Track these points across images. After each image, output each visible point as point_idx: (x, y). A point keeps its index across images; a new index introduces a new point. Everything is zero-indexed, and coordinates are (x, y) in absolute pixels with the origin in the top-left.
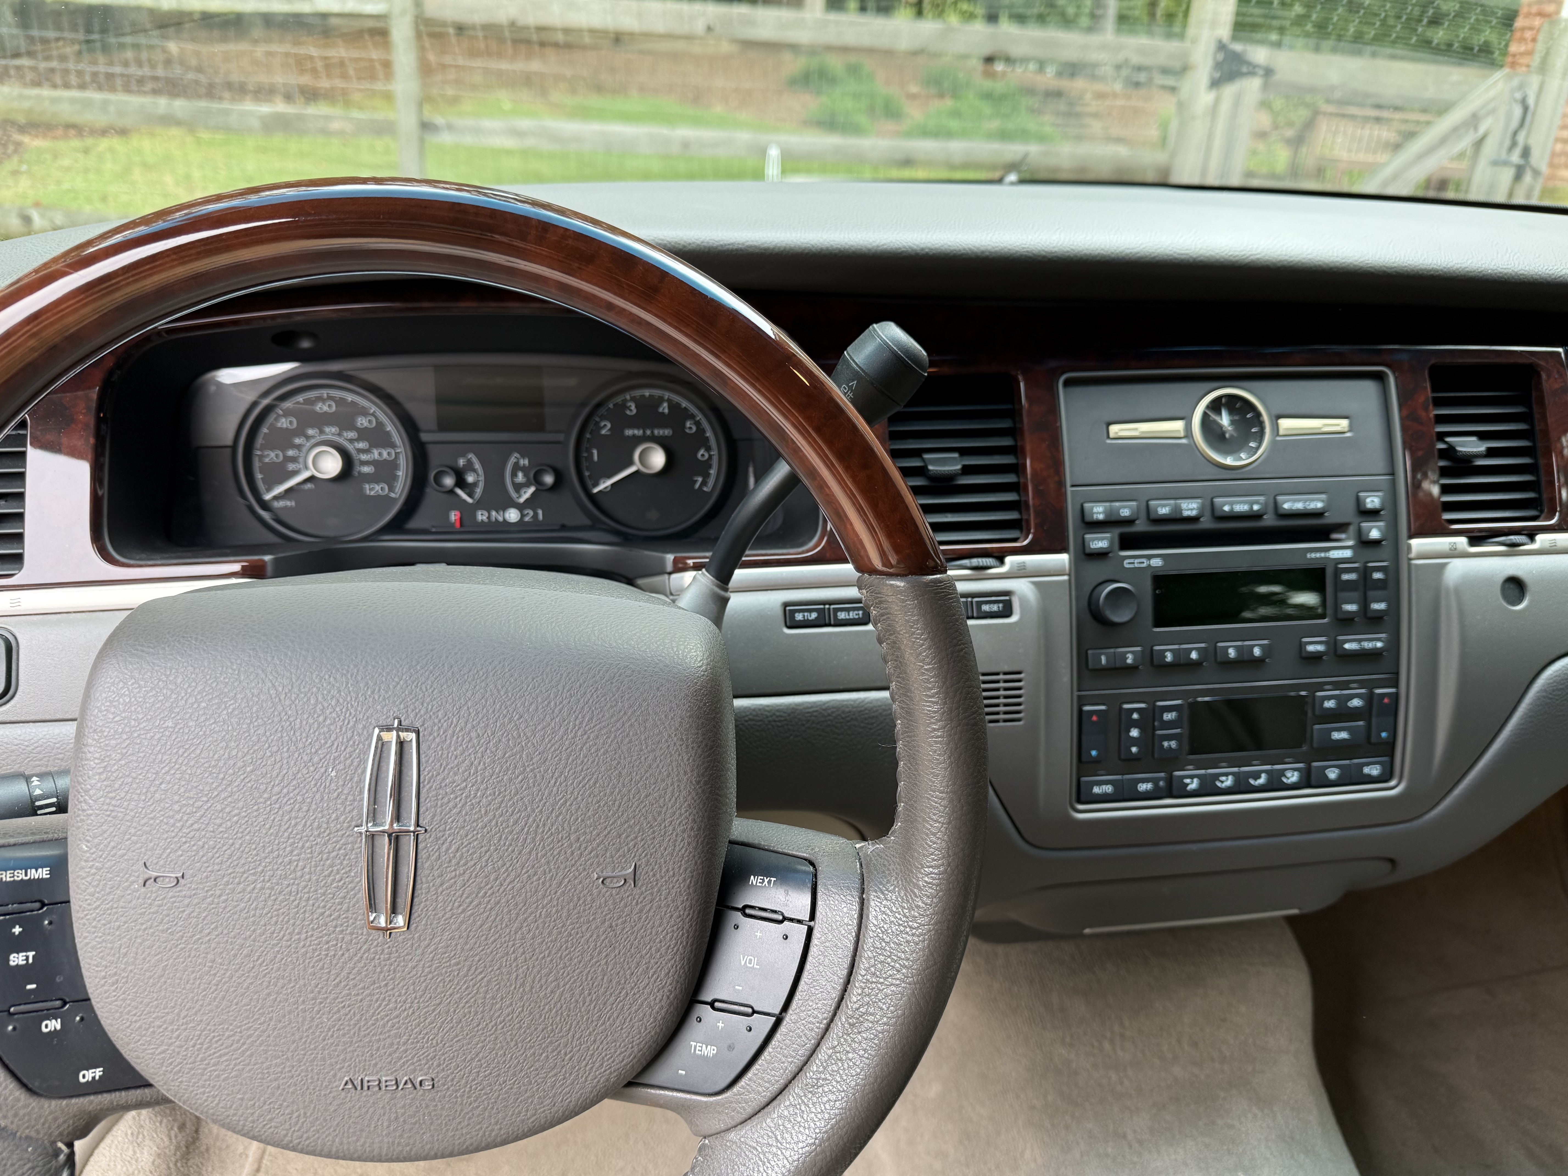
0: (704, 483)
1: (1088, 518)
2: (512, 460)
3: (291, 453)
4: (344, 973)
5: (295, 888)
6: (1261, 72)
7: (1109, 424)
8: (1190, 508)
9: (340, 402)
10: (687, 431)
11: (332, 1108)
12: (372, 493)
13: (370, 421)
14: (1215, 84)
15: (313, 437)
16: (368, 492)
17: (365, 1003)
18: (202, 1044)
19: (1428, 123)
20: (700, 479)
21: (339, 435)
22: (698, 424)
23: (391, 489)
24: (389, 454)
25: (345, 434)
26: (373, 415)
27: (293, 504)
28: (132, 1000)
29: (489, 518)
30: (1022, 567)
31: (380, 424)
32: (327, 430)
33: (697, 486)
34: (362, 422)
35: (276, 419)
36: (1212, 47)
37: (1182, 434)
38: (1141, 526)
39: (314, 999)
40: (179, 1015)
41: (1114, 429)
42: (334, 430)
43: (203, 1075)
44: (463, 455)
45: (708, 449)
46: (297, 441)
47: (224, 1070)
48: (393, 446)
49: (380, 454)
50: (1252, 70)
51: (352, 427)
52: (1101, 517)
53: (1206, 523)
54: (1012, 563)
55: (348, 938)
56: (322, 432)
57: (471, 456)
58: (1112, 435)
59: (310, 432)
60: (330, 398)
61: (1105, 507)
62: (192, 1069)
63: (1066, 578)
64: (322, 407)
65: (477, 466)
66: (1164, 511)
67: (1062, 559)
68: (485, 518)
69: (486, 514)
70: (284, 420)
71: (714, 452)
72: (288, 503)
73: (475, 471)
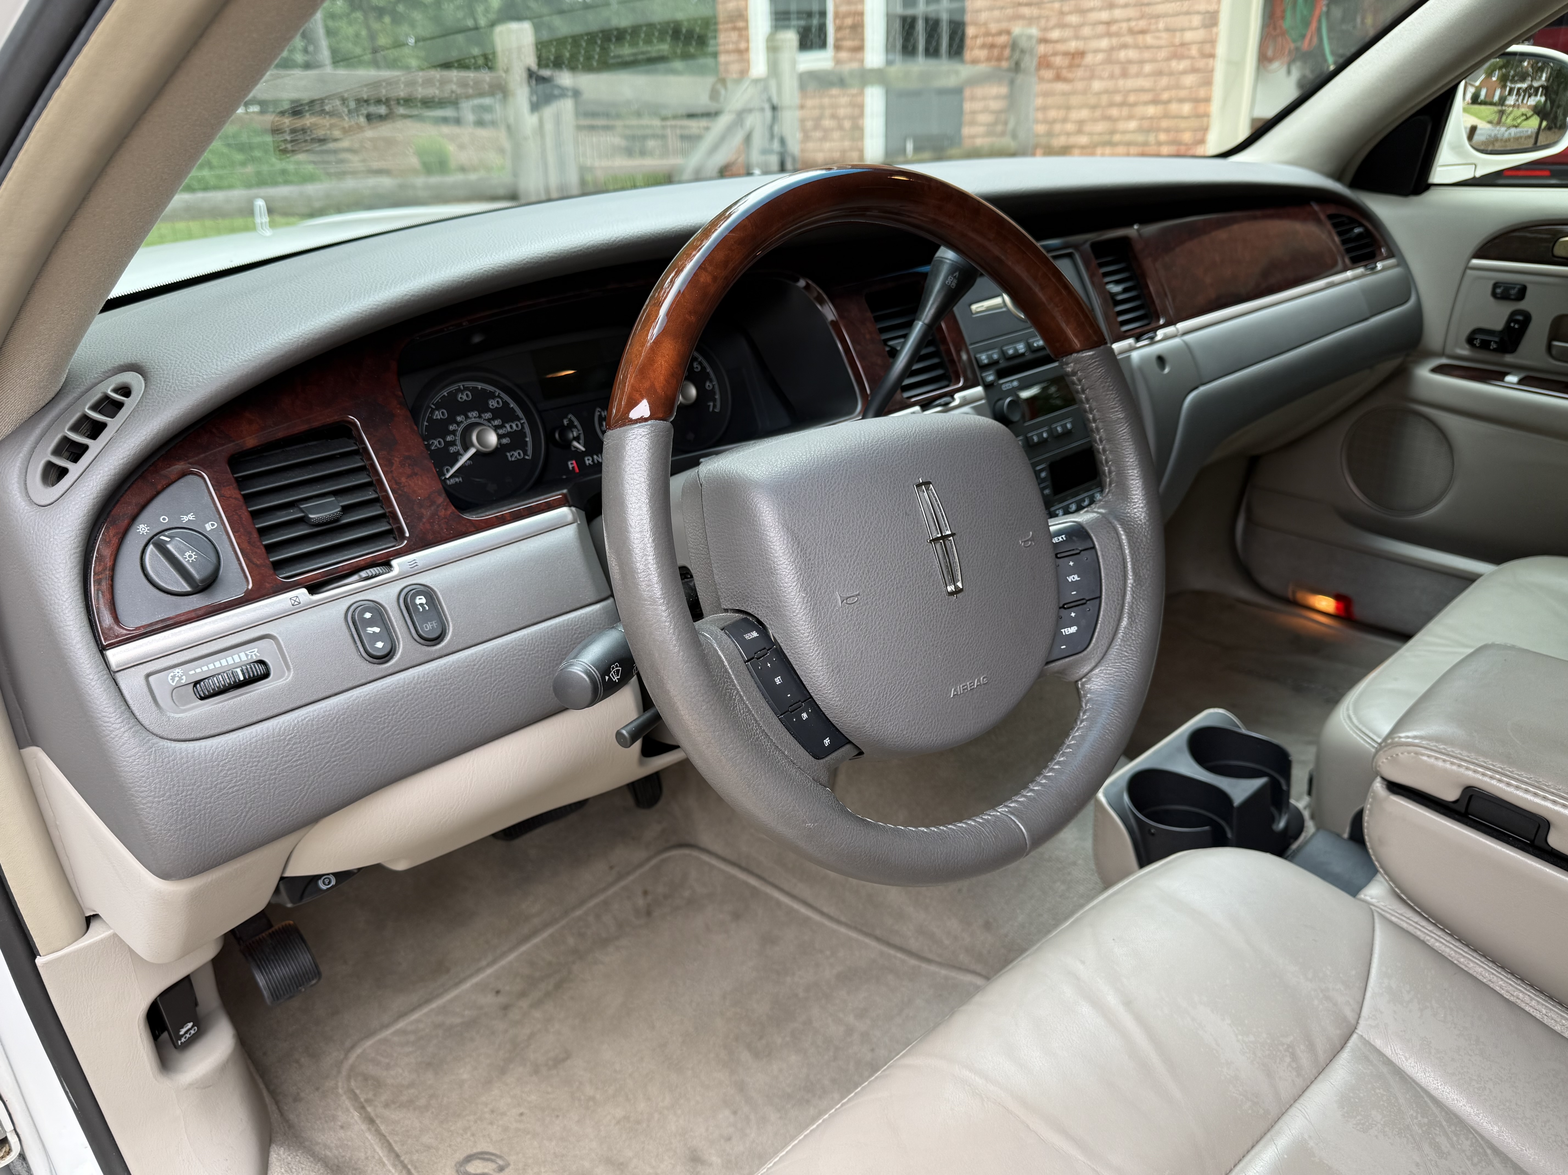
0: (714, 406)
1: (981, 364)
2: (597, 414)
3: (449, 438)
4: (943, 626)
5: (911, 583)
6: (570, 93)
7: (971, 304)
8: (1021, 348)
9: (474, 390)
10: (696, 370)
11: (949, 711)
12: (513, 459)
13: (498, 402)
14: (535, 107)
15: (462, 422)
16: (510, 459)
17: (954, 639)
18: (887, 694)
19: (707, 129)
20: (711, 404)
21: (480, 417)
22: (700, 363)
23: (525, 453)
24: (517, 425)
25: (483, 415)
26: (499, 396)
27: (461, 479)
28: (849, 679)
29: (593, 461)
30: (964, 398)
31: (506, 404)
32: (470, 414)
33: (711, 409)
34: (493, 404)
35: (432, 412)
36: (525, 75)
37: (1002, 305)
38: (1003, 364)
39: (933, 645)
40: (873, 679)
41: (974, 307)
42: (475, 414)
43: (889, 713)
44: (566, 417)
45: (711, 381)
46: (451, 428)
47: (899, 706)
48: (519, 419)
49: (511, 427)
50: (563, 93)
51: (487, 409)
52: (986, 361)
53: (1029, 356)
54: (960, 398)
55: (940, 603)
56: (467, 417)
57: (570, 416)
58: (974, 311)
59: (459, 419)
60: (466, 389)
61: (987, 355)
62: (884, 711)
63: (983, 401)
64: (463, 397)
65: (576, 423)
66: (1011, 352)
67: (979, 390)
68: (590, 462)
69: (590, 458)
70: (437, 412)
71: (715, 383)
72: (457, 480)
73: (575, 427)
